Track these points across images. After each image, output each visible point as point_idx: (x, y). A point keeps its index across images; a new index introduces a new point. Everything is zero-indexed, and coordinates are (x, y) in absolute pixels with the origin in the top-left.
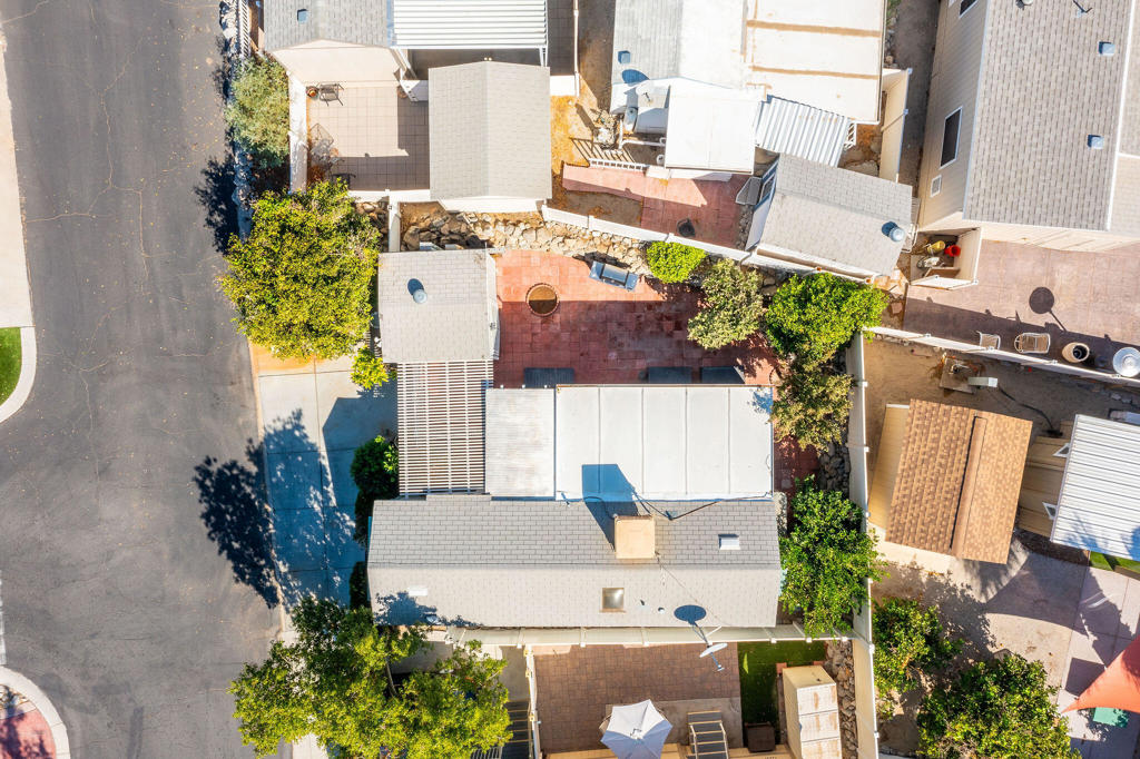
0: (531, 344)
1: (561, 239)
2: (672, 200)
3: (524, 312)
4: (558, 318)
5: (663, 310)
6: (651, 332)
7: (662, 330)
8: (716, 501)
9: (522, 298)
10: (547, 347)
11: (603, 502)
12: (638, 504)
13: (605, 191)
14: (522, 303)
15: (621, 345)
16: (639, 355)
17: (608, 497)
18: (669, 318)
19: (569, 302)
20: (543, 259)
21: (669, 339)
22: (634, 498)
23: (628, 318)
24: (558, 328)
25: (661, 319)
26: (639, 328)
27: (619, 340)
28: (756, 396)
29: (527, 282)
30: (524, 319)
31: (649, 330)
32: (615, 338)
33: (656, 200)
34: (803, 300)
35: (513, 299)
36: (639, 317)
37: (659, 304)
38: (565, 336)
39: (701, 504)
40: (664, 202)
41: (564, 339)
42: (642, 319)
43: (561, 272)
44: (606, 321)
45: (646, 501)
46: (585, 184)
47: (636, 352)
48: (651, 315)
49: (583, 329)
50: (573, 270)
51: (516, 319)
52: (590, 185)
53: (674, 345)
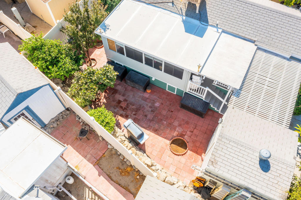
0: (195, 128)
1: (153, 168)
2: (80, 156)
3: (192, 145)
4: (175, 134)
5: (121, 112)
6: (133, 105)
7: (128, 104)
8: (149, 4)
9: (189, 152)
10: (187, 123)
11: (200, 20)
12: (184, 14)
13: (112, 182)
14: (191, 150)
15: (150, 107)
16: (145, 99)
17: (196, 22)
18: (121, 107)
19: (165, 138)
20: (168, 168)
21: (127, 99)
22: (184, 18)
23: (140, 117)
24: (177, 129)
25: (125, 109)
26: (137, 110)
27: (150, 109)
28: (105, 31)
29: (183, 159)
30: (194, 142)
31: (133, 107)
32: (152, 111)
33: (89, 161)
34: (55, 62)
35: (194, 154)
36: (135, 115)
37: (121, 115)
38: (176, 123)
39: (156, 5)
40: (85, 157)
41: (177, 122)
42: (134, 113)
43: (162, 155)
44: (151, 121)
45: (179, 14)
46: (121, 193)
47: (146, 101)
48: (129, 112)
49: (165, 122)
50: (155, 153)
51: (198, 144)
52: (119, 191)
53: (126, 96)
